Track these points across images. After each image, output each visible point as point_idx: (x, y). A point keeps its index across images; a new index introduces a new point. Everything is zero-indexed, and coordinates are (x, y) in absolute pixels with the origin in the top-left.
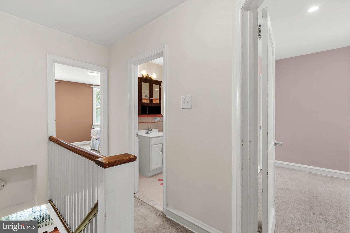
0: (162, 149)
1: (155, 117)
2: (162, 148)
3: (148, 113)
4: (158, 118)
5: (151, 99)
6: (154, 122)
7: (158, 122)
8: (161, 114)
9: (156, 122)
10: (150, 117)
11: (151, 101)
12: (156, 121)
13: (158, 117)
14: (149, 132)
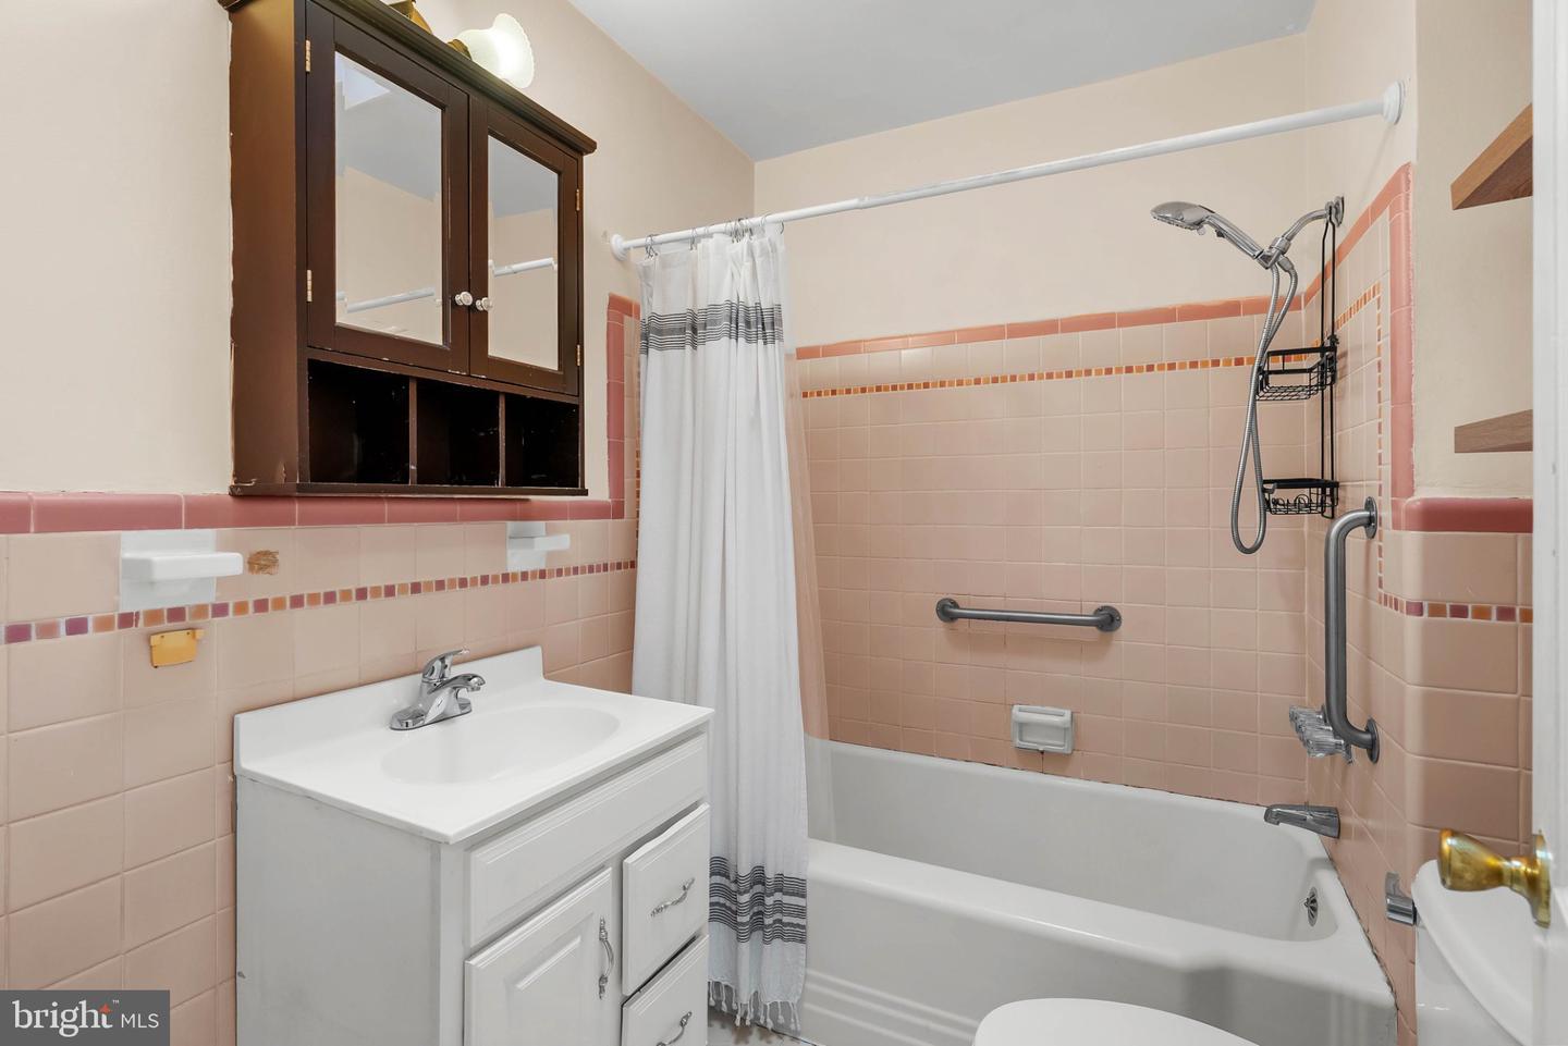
0: (612, 939)
1: (511, 525)
2: (611, 928)
3: (426, 477)
4: (549, 532)
5: (464, 298)
6: (506, 578)
7: (543, 574)
8: (585, 493)
9: (524, 576)
10: (450, 518)
11: (467, 325)
12: (519, 559)
13: (541, 524)
14: (442, 702)
